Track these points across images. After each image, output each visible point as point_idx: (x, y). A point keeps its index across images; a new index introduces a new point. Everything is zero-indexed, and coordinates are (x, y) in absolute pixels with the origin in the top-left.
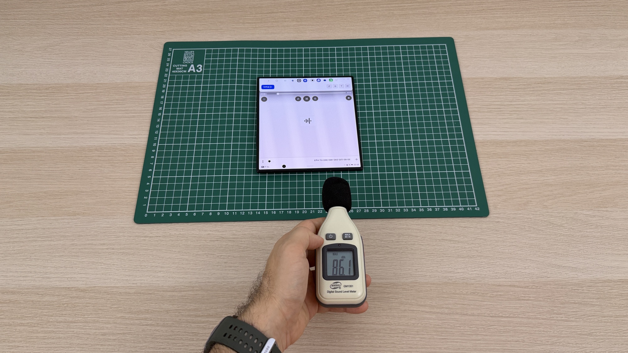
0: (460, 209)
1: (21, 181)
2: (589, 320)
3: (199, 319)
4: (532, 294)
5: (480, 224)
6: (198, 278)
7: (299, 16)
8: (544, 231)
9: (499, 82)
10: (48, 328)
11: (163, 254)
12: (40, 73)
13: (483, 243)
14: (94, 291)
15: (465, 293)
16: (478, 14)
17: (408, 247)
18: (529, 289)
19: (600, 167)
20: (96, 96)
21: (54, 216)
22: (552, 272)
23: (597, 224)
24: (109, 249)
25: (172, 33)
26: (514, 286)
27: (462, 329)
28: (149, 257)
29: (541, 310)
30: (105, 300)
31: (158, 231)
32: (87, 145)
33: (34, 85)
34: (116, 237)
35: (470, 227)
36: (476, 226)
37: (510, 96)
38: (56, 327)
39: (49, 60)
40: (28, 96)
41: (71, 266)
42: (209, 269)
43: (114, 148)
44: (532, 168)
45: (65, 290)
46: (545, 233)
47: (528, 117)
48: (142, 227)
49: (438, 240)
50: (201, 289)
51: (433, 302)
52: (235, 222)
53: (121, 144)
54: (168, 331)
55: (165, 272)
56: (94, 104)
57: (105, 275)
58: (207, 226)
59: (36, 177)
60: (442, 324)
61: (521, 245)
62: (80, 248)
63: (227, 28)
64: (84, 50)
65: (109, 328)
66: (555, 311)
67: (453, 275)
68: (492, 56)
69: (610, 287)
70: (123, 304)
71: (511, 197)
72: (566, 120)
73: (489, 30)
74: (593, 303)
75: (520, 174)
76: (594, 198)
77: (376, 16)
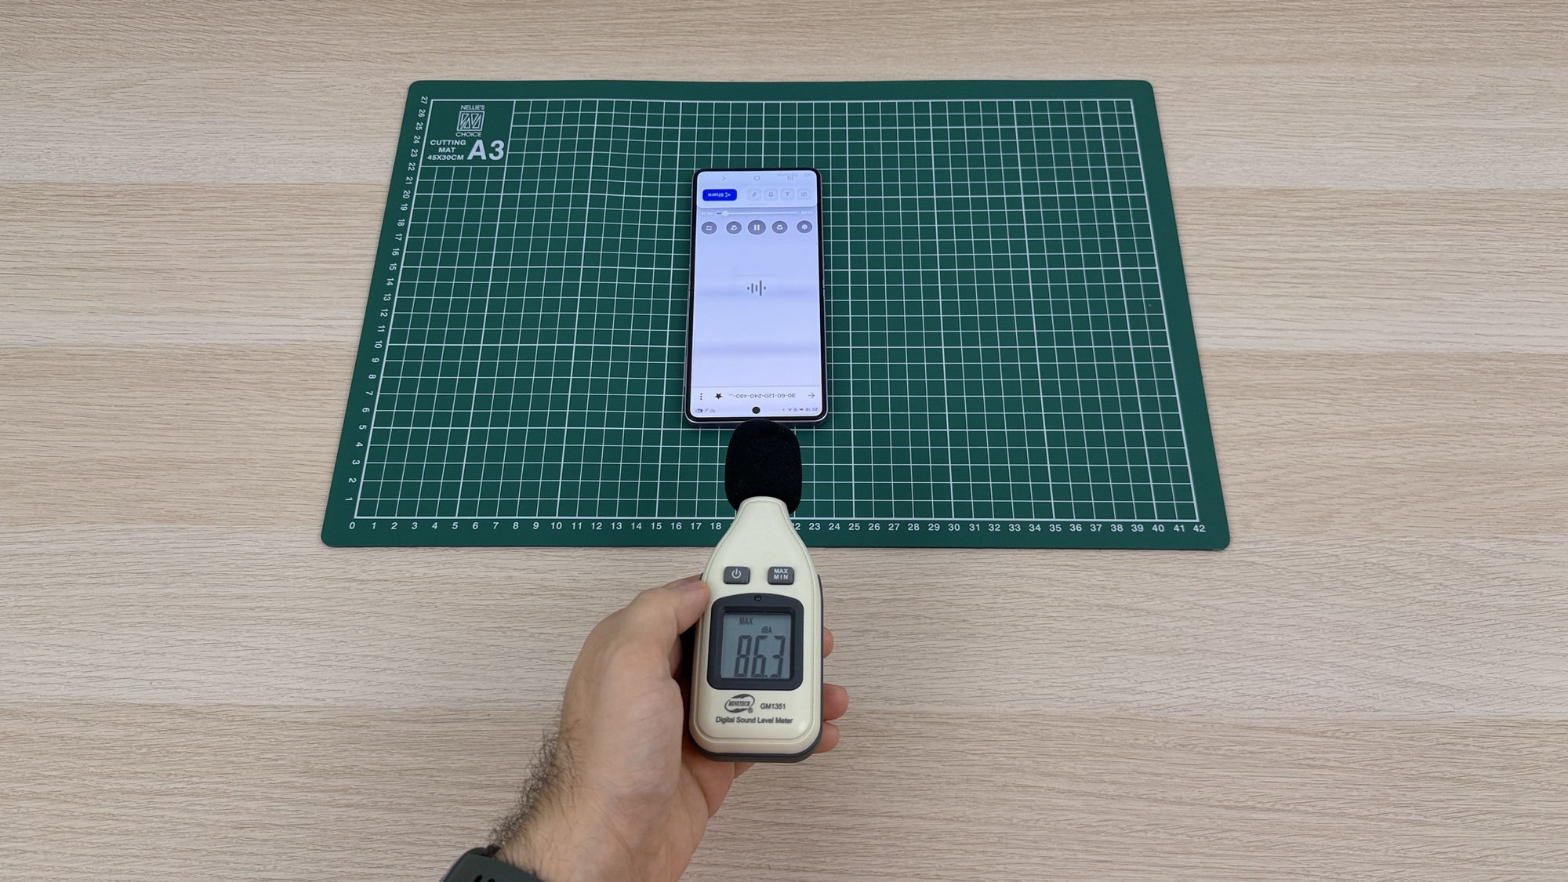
0: (1155, 528)
1: (39, 430)
2: (1477, 824)
3: (480, 793)
4: (1334, 752)
5: (1206, 569)
6: (479, 689)
7: (754, 18)
8: (1371, 590)
9: (1268, 200)
10: (101, 806)
11: (394, 625)
12: (94, 155)
13: (1212, 618)
14: (217, 715)
15: (1161, 744)
16: (1218, 23)
17: (1017, 623)
18: (1325, 739)
19: (1521, 427)
20: (235, 216)
21: (122, 521)
22: (1388, 697)
23: (1509, 575)
24: (257, 610)
25: (431, 59)
26: (1289, 731)
27: (1150, 838)
28: (357, 633)
29: (1355, 793)
30: (244, 739)
31: (382, 567)
32: (207, 341)
33: (80, 186)
34: (276, 578)
35: (1179, 576)
36: (1194, 571)
37: (1291, 236)
38: (119, 804)
39: (118, 123)
40: (63, 214)
41: (161, 651)
42: (509, 668)
43: (277, 351)
44: (1346, 426)
45: (143, 711)
46: (1373, 596)
47: (1339, 292)
48: (342, 556)
49: (1096, 608)
50: (487, 717)
51: (1078, 767)
52: (577, 549)
53: (294, 340)
54: (399, 823)
55: (398, 672)
56: (226, 237)
57: (247, 675)
58: (506, 556)
59: (77, 421)
60: (1101, 823)
61: (1309, 625)
62: (182, 604)
63: (569, 48)
64: (205, 99)
65: (252, 811)
66: (1391, 799)
67: (1130, 698)
68: (1252, 132)
69: (1536, 740)
70: (288, 751)
71: (1290, 500)
72: (1436, 302)
73: (1244, 63)
74: (1492, 780)
75: (1312, 440)
76: (1502, 508)
77: (953, 23)
